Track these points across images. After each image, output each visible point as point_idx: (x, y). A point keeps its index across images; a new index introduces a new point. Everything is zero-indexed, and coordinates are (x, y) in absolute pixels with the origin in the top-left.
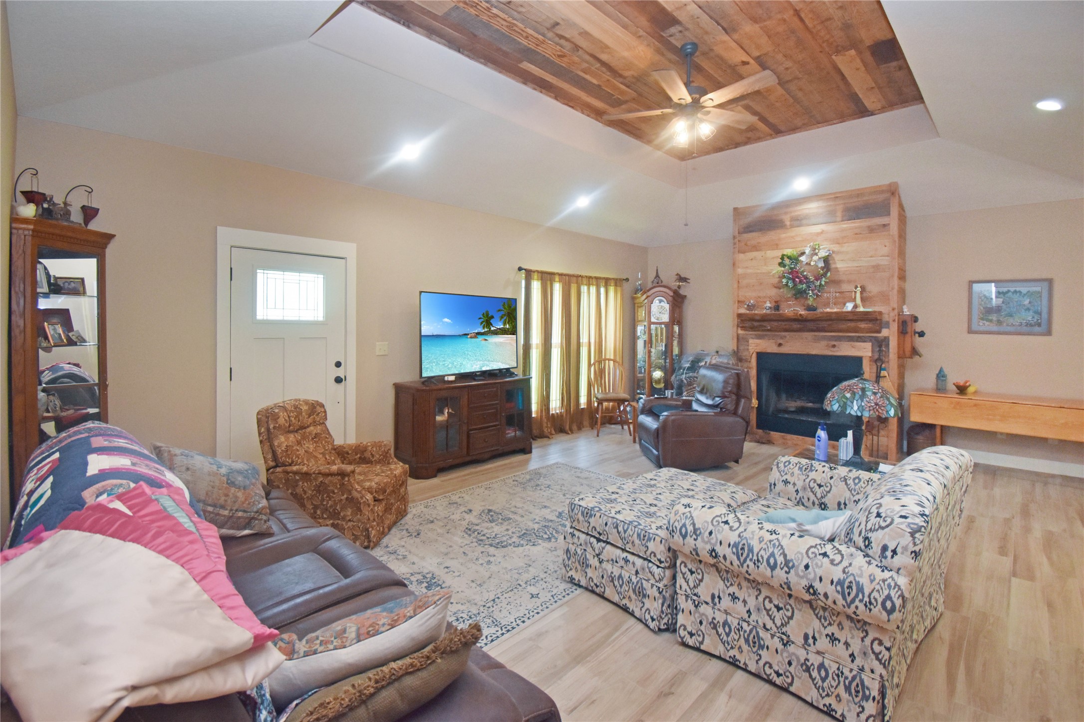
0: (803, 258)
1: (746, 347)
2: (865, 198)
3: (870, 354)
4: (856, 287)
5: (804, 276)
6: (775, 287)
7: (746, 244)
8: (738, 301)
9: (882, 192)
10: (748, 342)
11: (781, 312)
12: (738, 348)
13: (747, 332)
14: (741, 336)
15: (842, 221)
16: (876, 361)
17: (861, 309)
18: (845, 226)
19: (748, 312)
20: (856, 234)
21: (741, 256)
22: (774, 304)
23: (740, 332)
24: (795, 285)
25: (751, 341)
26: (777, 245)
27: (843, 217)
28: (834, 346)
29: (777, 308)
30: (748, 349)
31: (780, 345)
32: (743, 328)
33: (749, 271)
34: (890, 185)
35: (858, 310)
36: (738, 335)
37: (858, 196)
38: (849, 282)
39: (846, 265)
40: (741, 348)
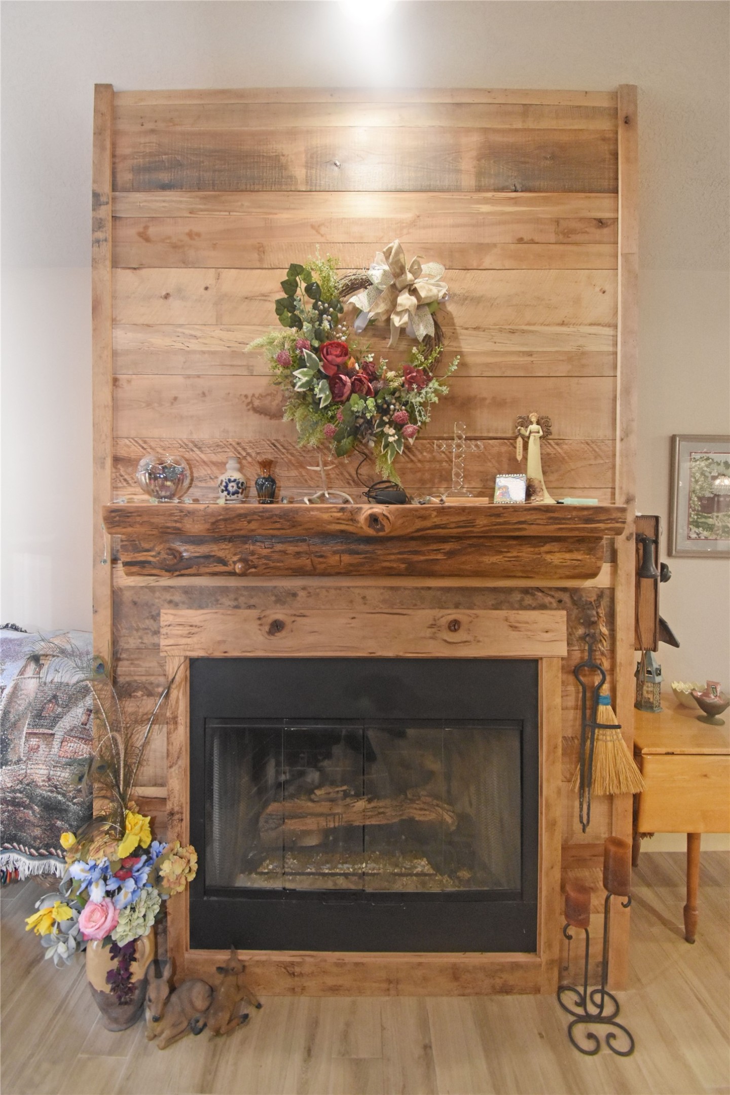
0: (360, 299)
1: (149, 639)
2: (545, 124)
3: (562, 649)
4: (526, 422)
5: (365, 367)
6: (256, 410)
7: (145, 237)
8: (116, 460)
9: (592, 113)
10: (155, 617)
11: (285, 505)
12: (115, 642)
13: (151, 581)
14: (127, 596)
15: (479, 189)
16: (576, 672)
17: (546, 499)
18: (485, 208)
19: (154, 502)
20: (521, 241)
21: (126, 278)
22: (254, 473)
23: (125, 580)
24: (338, 398)
25: (167, 616)
26: (261, 250)
27: (480, 174)
28: (454, 626)
29: (269, 490)
30: (156, 647)
31: (277, 627)
32: (136, 566)
33: (158, 341)
34: (614, 95)
35: (537, 501)
36: (116, 594)
37: (526, 110)
38: (499, 404)
39: (488, 346)
40: (131, 642)
